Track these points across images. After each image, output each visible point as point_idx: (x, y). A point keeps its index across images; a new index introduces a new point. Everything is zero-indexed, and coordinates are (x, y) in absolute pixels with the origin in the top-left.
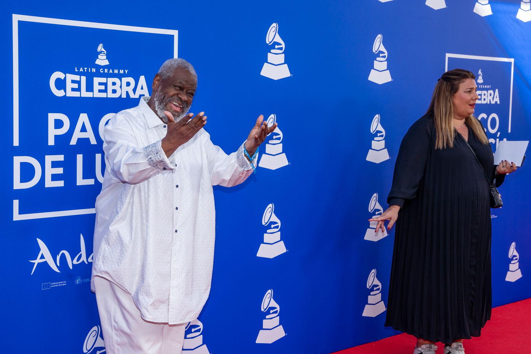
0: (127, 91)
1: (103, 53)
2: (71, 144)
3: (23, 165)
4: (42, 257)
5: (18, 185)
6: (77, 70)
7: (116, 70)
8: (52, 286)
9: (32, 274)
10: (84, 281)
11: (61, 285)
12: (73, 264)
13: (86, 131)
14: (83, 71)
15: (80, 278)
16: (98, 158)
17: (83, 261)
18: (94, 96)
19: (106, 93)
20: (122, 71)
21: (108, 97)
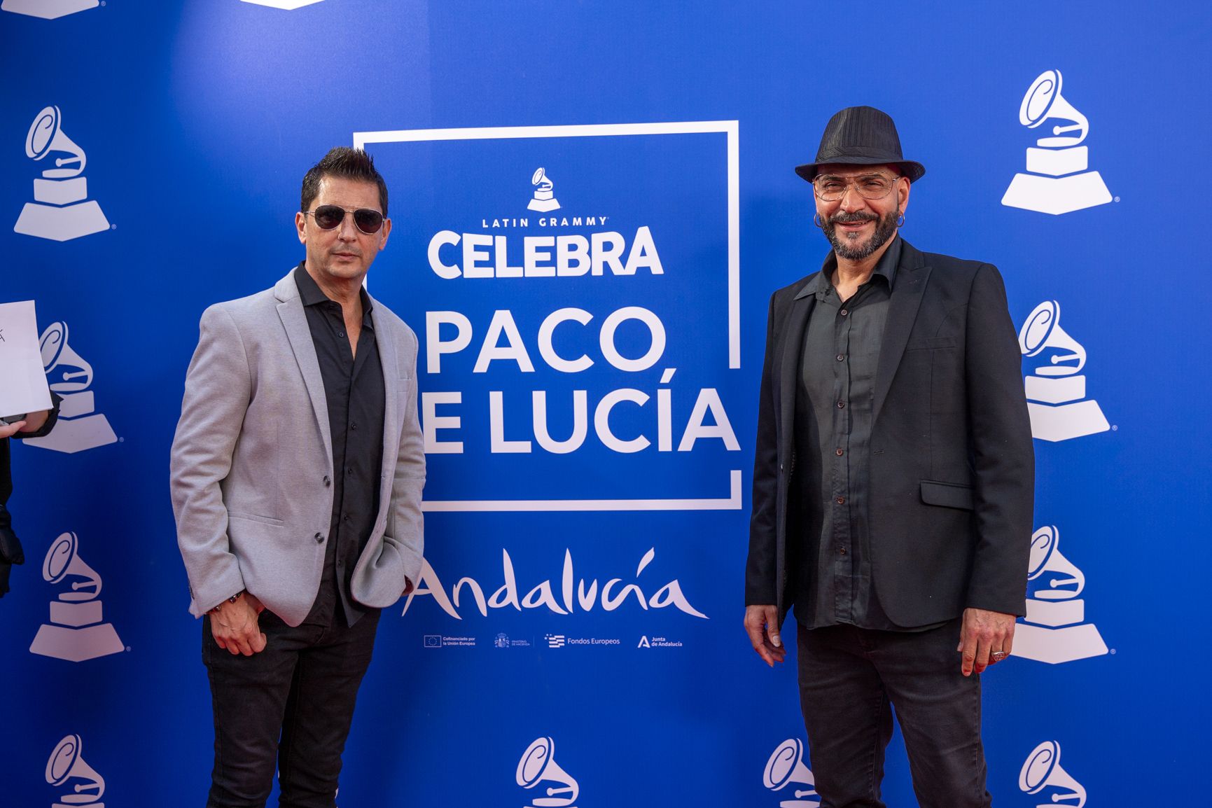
1: (545, 187)
4: (423, 585)
9: (403, 615)
10: (514, 643)
11: (464, 644)
12: (488, 607)
13: (510, 346)
14: (499, 226)
15: (505, 638)
16: (539, 399)
17: (511, 604)
18: (526, 276)
19: (554, 268)
20: (591, 219)
21: (559, 275)
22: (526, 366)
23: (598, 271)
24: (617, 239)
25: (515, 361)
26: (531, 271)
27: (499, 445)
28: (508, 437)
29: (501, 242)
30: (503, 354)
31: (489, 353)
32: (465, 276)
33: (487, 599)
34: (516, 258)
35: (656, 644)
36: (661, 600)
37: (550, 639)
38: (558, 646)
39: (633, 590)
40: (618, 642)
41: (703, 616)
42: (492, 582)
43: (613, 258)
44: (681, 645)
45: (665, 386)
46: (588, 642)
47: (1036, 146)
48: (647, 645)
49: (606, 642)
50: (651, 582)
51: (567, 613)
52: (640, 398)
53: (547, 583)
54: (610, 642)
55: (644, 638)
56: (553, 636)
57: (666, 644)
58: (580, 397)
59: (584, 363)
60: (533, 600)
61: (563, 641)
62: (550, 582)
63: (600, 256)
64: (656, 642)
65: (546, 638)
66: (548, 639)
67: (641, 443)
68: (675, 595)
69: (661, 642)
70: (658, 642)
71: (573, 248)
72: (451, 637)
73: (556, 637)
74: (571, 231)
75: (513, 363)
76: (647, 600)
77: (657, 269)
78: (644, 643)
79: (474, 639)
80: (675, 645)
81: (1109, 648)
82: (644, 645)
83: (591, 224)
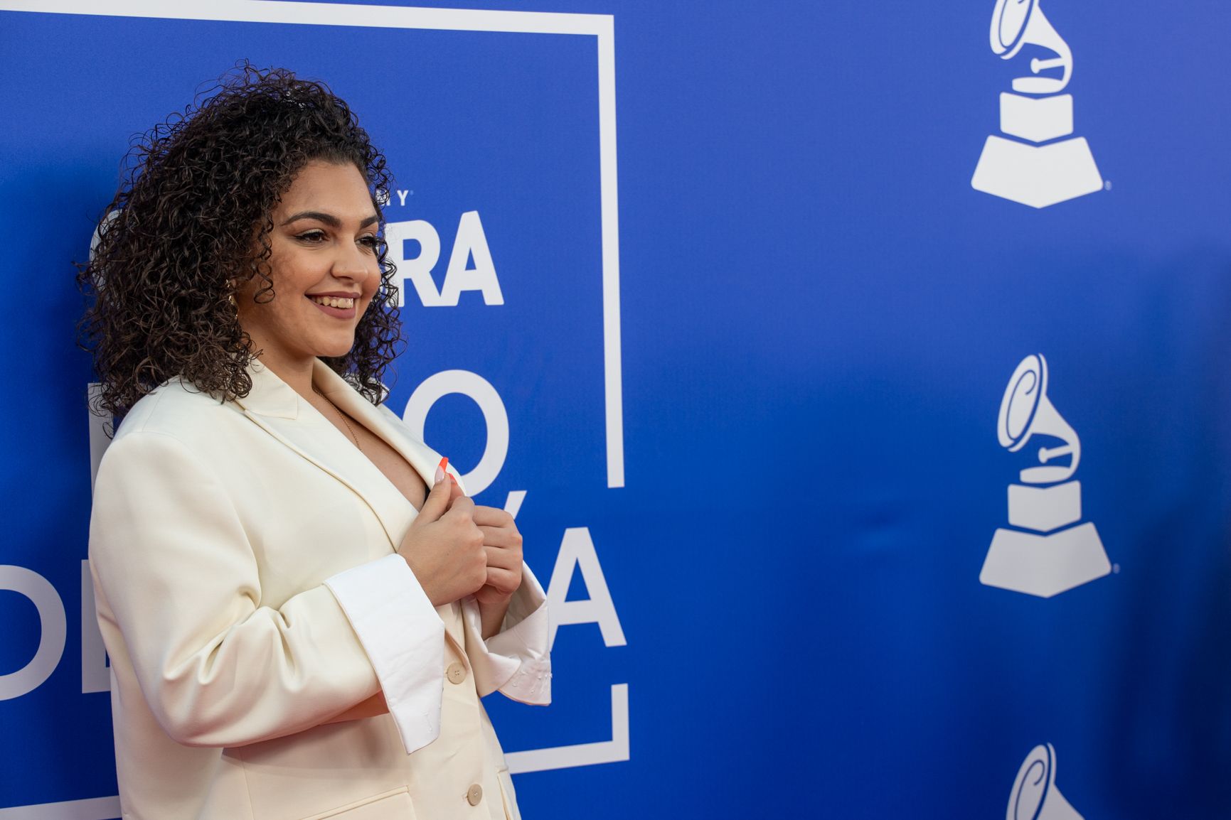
47: (1010, 91)
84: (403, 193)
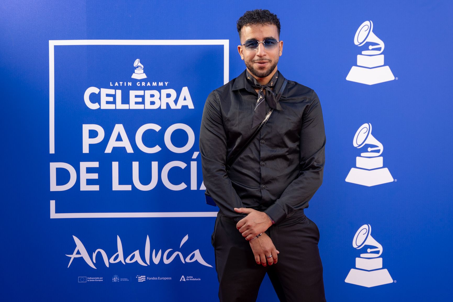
0: (167, 102)
1: (140, 68)
2: (106, 152)
3: (59, 171)
4: (78, 253)
5: (54, 187)
6: (112, 84)
7: (155, 83)
8: (89, 281)
9: (68, 267)
10: (122, 280)
11: (98, 280)
12: (109, 262)
13: (122, 141)
14: (118, 85)
15: (117, 277)
16: (136, 165)
17: (120, 261)
18: (131, 108)
19: (143, 105)
20: (161, 83)
21: (146, 108)
22: (130, 150)
23: (164, 107)
24: (173, 92)
25: (124, 148)
26: (133, 106)
27: (116, 186)
28: (120, 183)
29: (119, 93)
30: (119, 144)
31: (112, 144)
32: (102, 108)
33: (109, 259)
34: (125, 100)
35: (188, 280)
36: (191, 259)
37: (139, 277)
38: (142, 281)
39: (178, 255)
40: (170, 278)
41: (210, 266)
42: (112, 251)
43: (171, 101)
44: (200, 280)
45: (194, 160)
46: (156, 279)
47: (361, 54)
48: (184, 280)
49: (165, 279)
50: (187, 250)
51: (147, 265)
52: (183, 165)
53: (138, 251)
54: (167, 278)
55: (183, 277)
56: (140, 276)
57: (193, 279)
58: (155, 165)
59: (157, 149)
60: (131, 259)
61: (145, 278)
62: (139, 251)
63: (165, 100)
64: (188, 278)
65: (137, 277)
66: (138, 277)
67: (183, 186)
68: (198, 256)
69: (191, 278)
70: (189, 278)
71: (152, 96)
72: (91, 277)
73: (141, 276)
74: (152, 88)
75: (124, 149)
76: (185, 259)
77: (191, 106)
78: (183, 279)
79: (102, 278)
80: (197, 280)
81: (394, 280)
82: (183, 280)
83: (161, 85)
84: (166, 83)
